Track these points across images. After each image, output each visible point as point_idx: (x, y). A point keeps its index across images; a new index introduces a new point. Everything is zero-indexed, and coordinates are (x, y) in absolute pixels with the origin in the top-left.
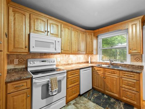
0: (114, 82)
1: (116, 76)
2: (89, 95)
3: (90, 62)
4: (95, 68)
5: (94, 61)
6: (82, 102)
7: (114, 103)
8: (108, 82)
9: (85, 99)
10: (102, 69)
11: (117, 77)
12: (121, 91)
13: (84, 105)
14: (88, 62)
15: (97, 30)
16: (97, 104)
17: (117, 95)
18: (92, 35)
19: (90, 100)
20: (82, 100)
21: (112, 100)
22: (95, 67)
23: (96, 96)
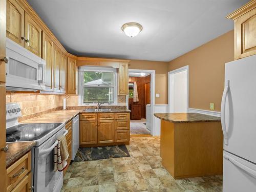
0: (110, 127)
1: (110, 120)
2: (80, 156)
3: (65, 108)
4: (83, 114)
5: (72, 105)
6: (80, 168)
7: (111, 150)
8: (102, 130)
9: (81, 163)
10: (94, 114)
11: (112, 121)
12: (116, 135)
13: (87, 169)
14: (61, 108)
15: (84, 59)
16: (98, 159)
17: (111, 141)
18: (74, 63)
19: (88, 160)
20: (78, 166)
21: (108, 148)
22: (85, 113)
23: (90, 153)
